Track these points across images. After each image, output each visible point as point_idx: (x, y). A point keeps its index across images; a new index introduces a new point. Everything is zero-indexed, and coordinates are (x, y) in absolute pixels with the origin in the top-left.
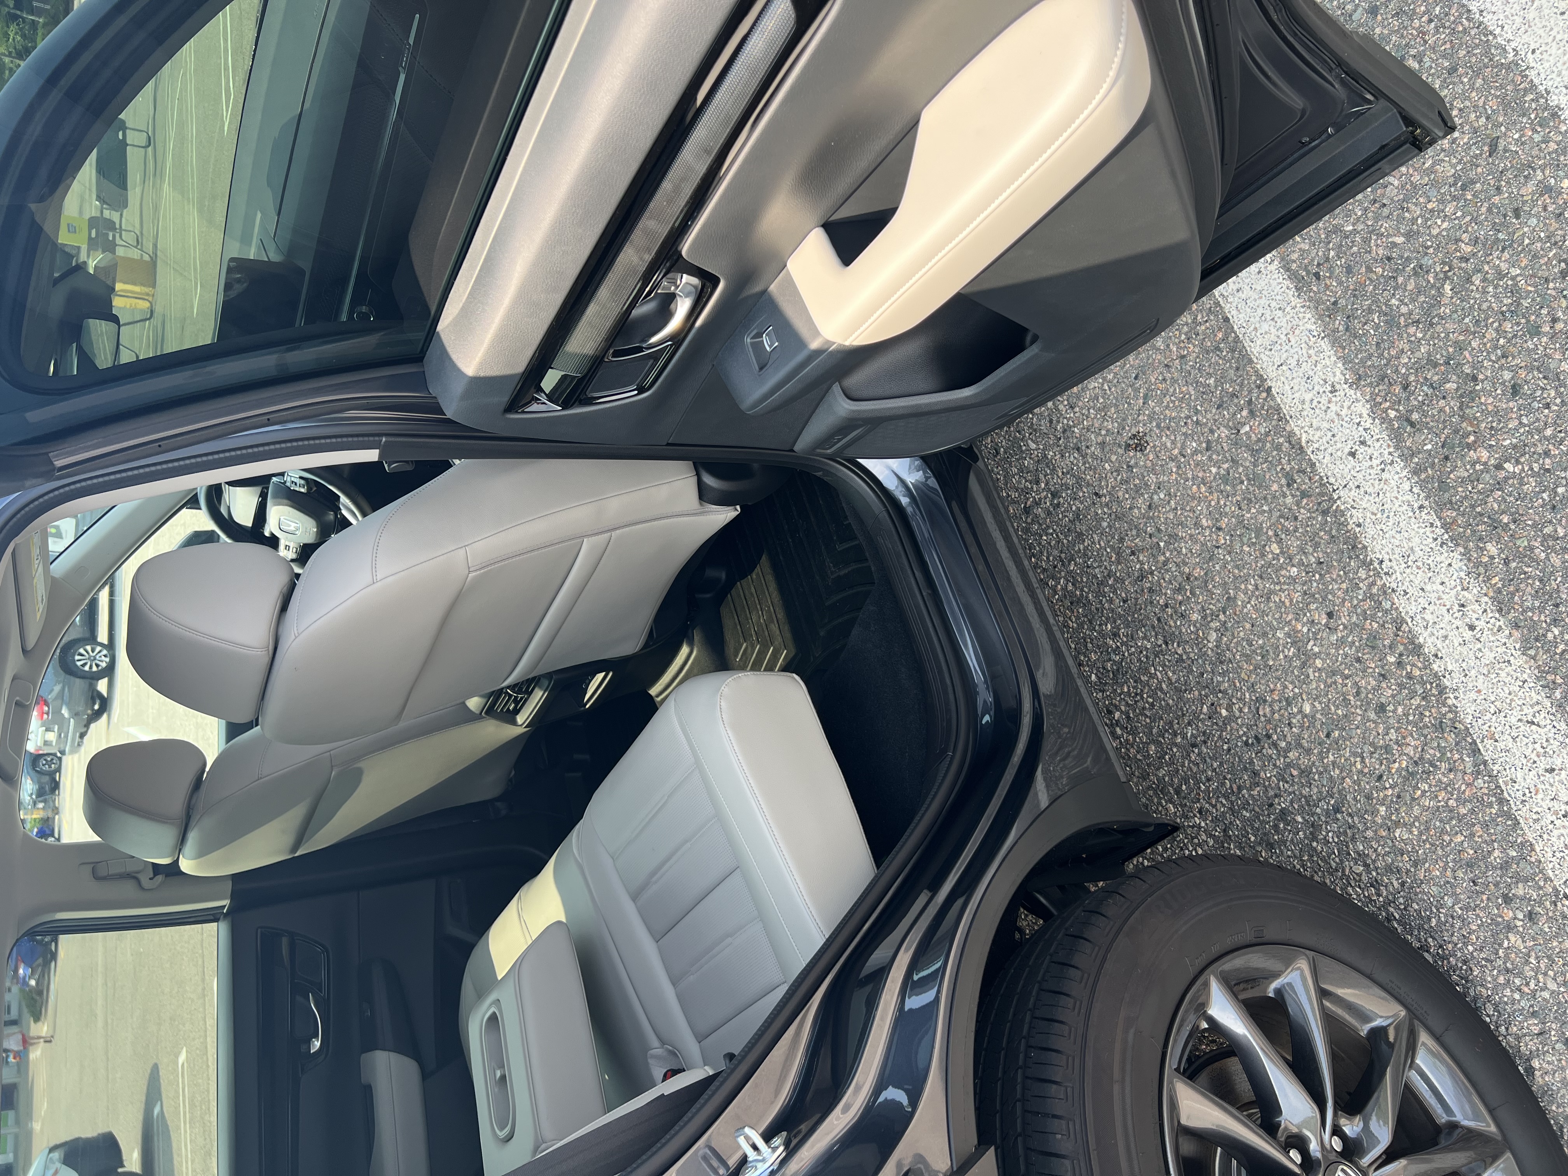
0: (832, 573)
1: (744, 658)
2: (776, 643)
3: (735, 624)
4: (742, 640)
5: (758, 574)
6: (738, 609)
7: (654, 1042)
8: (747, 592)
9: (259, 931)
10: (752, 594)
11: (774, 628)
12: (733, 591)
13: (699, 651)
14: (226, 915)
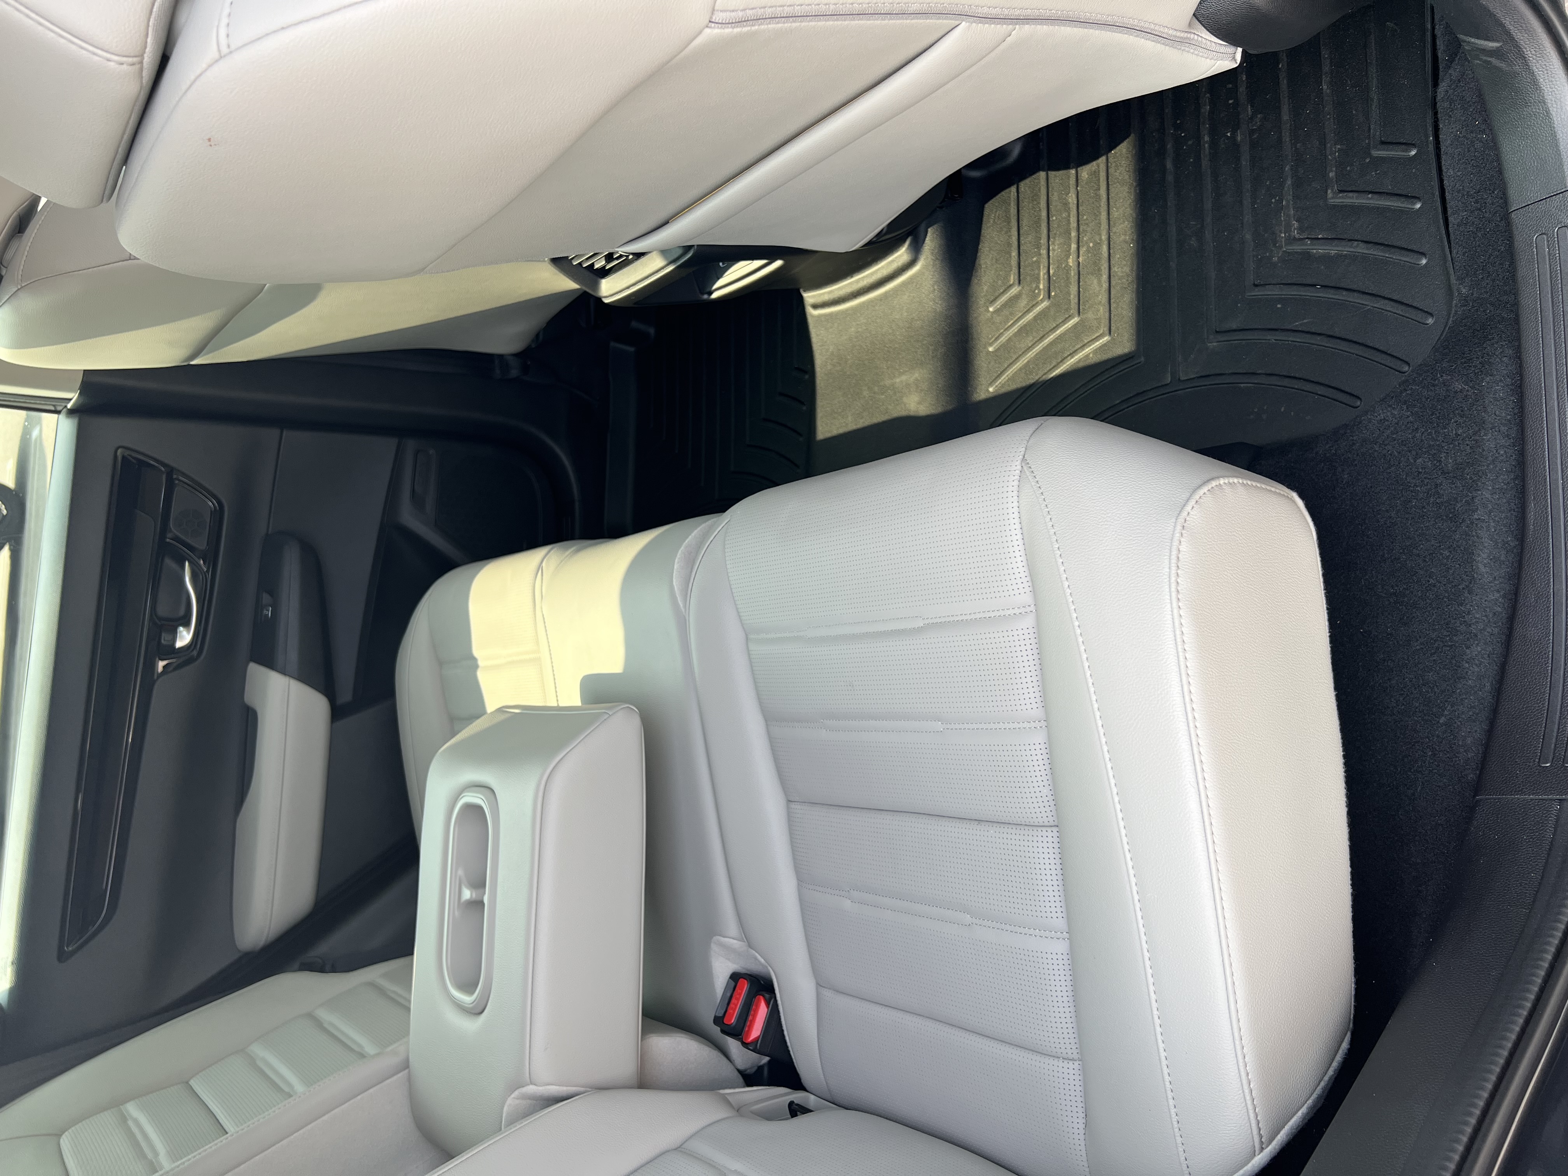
0: (1292, 240)
1: (1006, 312)
2: (1090, 315)
3: (1009, 245)
4: (1012, 278)
5: (1096, 174)
6: (1024, 222)
7: (731, 926)
8: (1054, 197)
9: (119, 451)
10: (1066, 204)
11: (1097, 287)
12: (1024, 185)
13: (925, 267)
14: (71, 412)
